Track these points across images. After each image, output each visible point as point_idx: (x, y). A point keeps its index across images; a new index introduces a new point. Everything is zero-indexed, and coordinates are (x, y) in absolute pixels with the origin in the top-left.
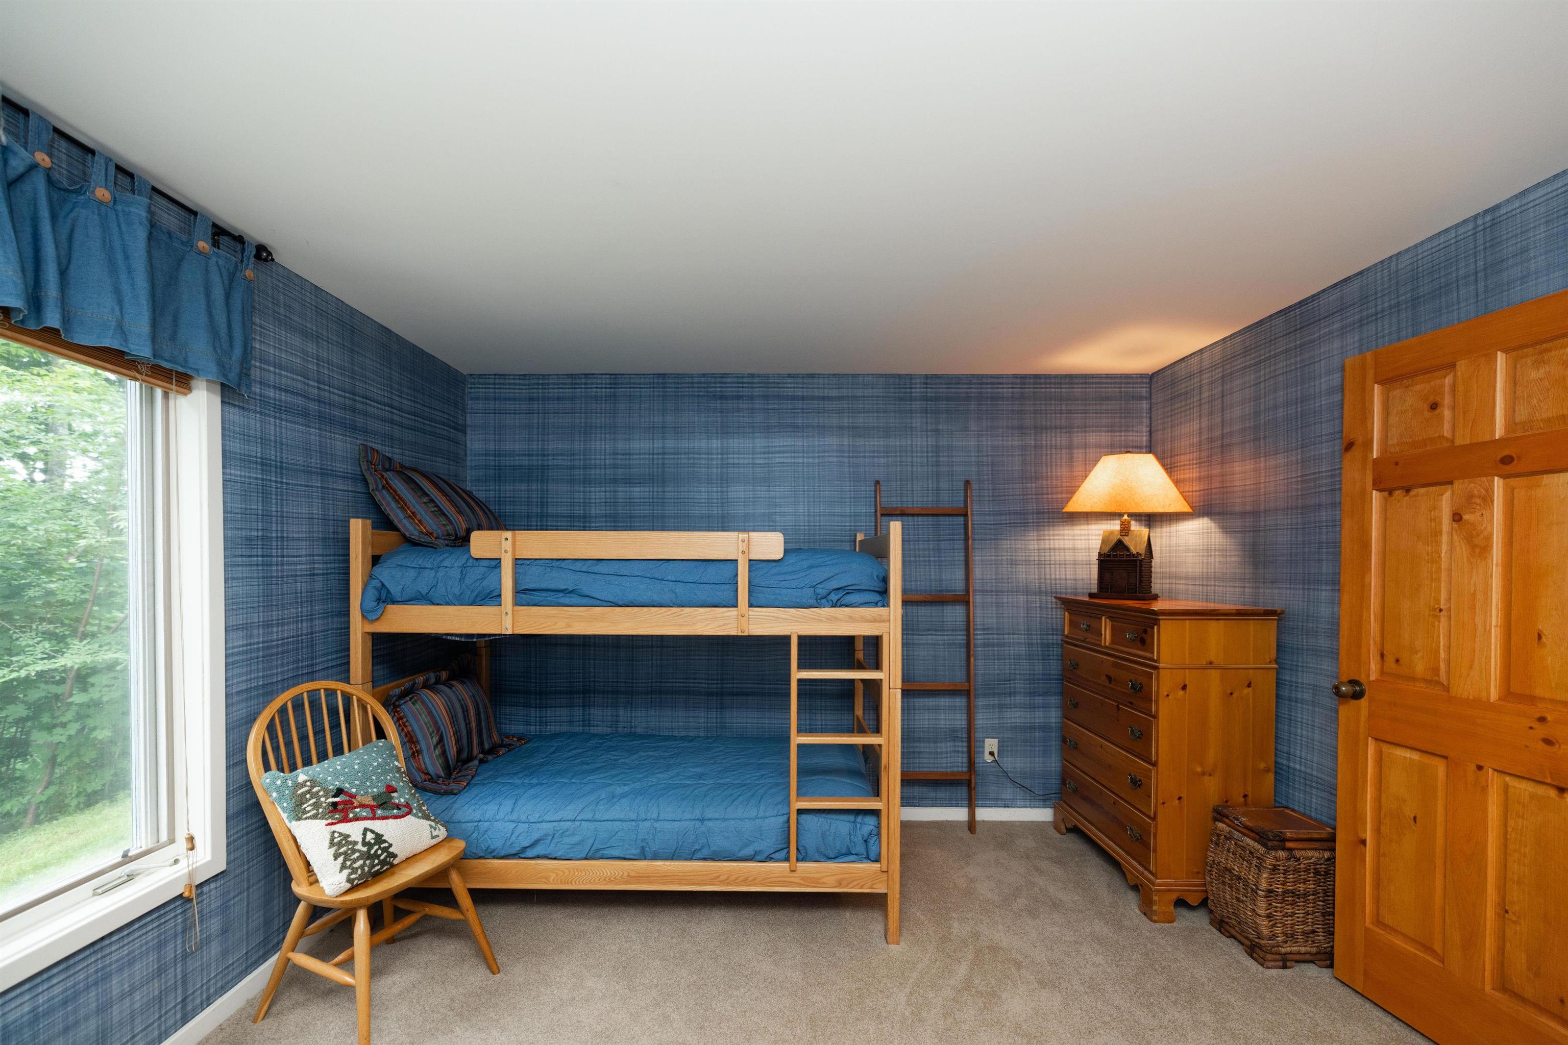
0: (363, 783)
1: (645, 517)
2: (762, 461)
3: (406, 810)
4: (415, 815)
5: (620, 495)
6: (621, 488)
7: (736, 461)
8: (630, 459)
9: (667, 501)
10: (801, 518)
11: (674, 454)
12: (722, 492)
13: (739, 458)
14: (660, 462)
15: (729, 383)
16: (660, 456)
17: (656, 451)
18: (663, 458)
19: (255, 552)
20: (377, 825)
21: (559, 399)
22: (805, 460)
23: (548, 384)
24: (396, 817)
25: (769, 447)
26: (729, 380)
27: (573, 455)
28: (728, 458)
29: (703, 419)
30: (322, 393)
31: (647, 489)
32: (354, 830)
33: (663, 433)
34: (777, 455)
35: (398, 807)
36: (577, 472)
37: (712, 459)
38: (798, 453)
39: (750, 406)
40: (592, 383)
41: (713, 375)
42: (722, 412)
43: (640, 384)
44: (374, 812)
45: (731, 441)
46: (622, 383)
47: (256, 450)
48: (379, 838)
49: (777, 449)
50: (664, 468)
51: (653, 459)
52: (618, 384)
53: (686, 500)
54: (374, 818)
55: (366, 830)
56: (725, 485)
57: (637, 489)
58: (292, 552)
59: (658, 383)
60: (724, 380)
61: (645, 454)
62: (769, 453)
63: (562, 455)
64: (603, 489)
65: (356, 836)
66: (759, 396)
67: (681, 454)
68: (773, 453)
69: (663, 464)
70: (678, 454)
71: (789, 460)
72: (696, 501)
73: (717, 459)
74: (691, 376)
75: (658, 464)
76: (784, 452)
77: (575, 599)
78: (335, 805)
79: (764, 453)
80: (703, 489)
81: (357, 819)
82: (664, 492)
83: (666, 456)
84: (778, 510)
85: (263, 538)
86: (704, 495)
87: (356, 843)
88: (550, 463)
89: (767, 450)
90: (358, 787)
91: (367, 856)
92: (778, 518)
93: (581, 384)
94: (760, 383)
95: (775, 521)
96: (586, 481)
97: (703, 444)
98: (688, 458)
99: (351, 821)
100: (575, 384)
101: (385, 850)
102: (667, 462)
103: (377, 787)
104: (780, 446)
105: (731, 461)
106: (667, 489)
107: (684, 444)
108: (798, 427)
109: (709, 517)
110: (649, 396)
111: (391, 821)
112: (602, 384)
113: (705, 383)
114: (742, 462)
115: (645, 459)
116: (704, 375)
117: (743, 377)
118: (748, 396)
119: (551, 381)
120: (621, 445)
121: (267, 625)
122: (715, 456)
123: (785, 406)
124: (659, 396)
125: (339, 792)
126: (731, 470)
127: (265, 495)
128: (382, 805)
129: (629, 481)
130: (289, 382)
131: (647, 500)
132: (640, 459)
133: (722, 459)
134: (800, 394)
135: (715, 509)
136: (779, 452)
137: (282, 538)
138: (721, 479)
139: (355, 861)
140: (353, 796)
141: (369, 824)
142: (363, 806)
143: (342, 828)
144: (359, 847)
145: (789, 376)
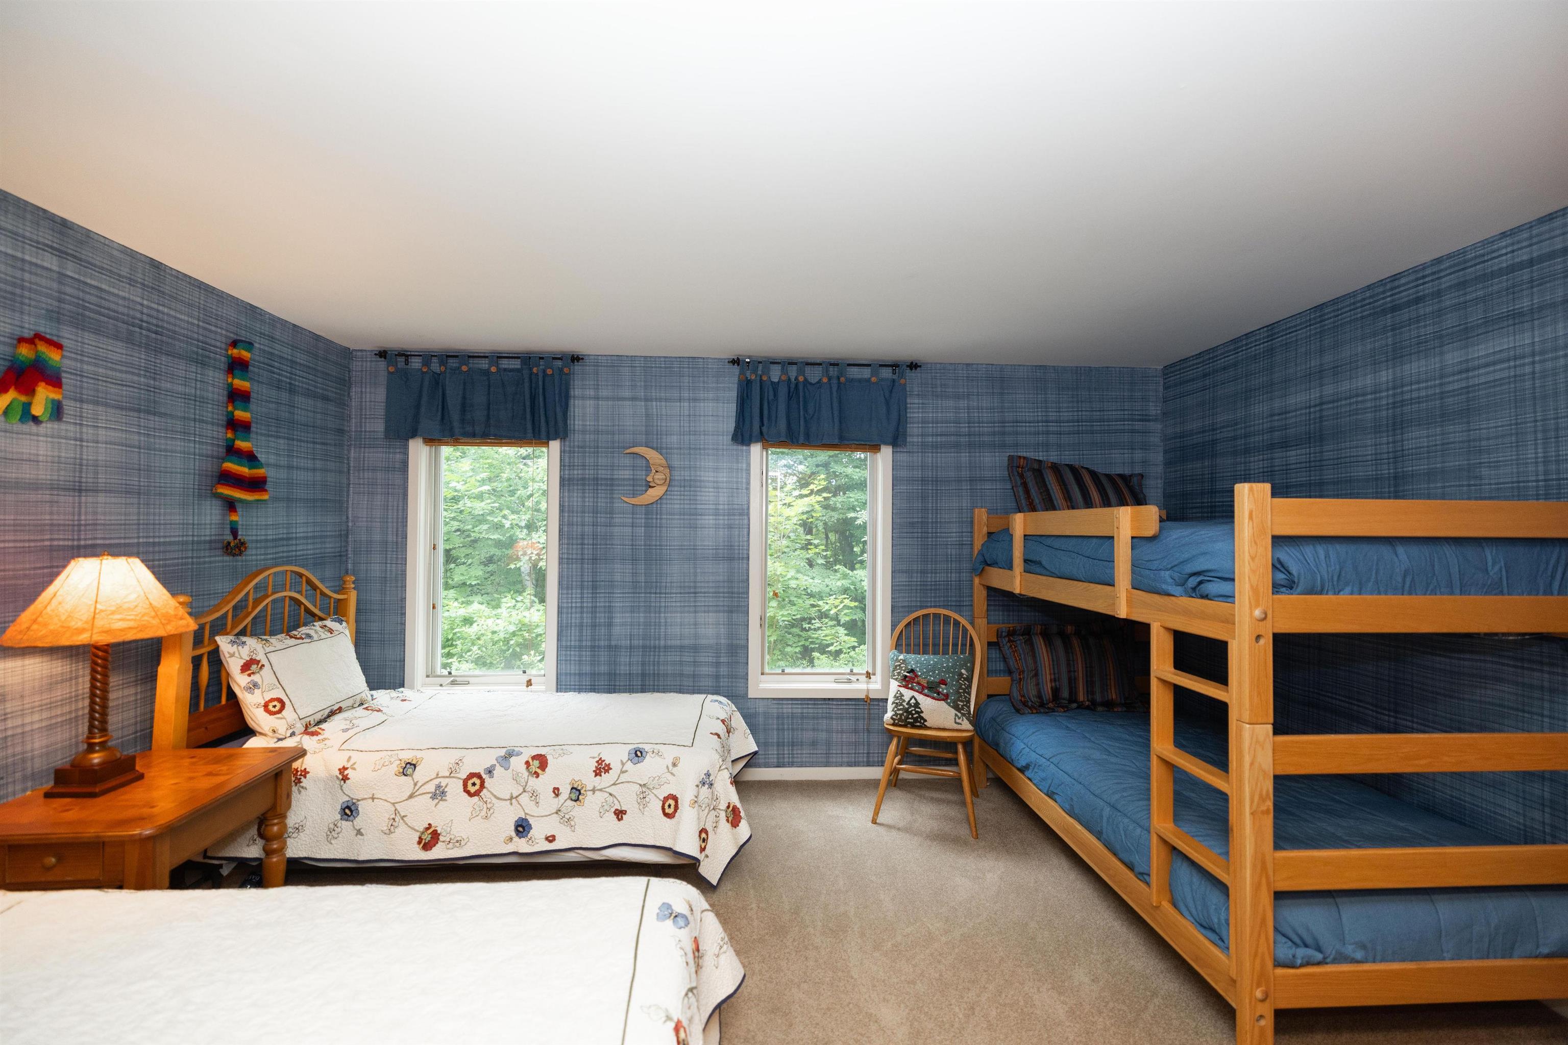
0: (928, 672)
1: (1301, 485)
2: (1456, 386)
3: (943, 697)
4: (949, 704)
5: (1277, 462)
6: (1278, 454)
7: (1415, 395)
8: (1286, 419)
9: (1324, 463)
10: (1531, 468)
11: (1333, 402)
12: (1394, 442)
13: (1419, 389)
14: (1318, 415)
15: (1404, 285)
16: (1318, 408)
17: (1312, 403)
18: (1321, 410)
19: (915, 530)
20: (921, 698)
21: (1224, 368)
22: (1538, 367)
23: (1217, 356)
24: (933, 698)
25: (1467, 361)
26: (1403, 281)
27: (1236, 424)
28: (1402, 393)
29: (1369, 347)
30: (972, 429)
31: (1303, 451)
32: (907, 694)
33: (1321, 378)
34: (1482, 371)
35: (939, 693)
36: (1239, 442)
37: (1381, 398)
38: (1524, 357)
39: (1436, 307)
40: (1251, 343)
41: (1382, 282)
42: (1393, 330)
43: (1295, 326)
44: (923, 689)
45: (1407, 367)
46: (1278, 333)
47: (918, 474)
48: (917, 704)
49: (1482, 361)
50: (1321, 422)
51: (1310, 413)
52: (1275, 334)
53: (1348, 460)
54: (920, 693)
55: (913, 697)
56: (1398, 432)
57: (1293, 453)
58: (943, 530)
59: (1315, 318)
60: (1396, 283)
61: (1301, 409)
62: (1467, 370)
63: (1228, 426)
64: (1261, 457)
65: (907, 698)
66: (1450, 287)
67: (1341, 400)
68: (1474, 369)
69: (1321, 417)
70: (1337, 401)
71: (1505, 374)
72: (1360, 459)
73: (1388, 396)
74: (1353, 294)
75: (1315, 419)
76: (1494, 363)
77: (1038, 570)
78: (906, 676)
79: (1460, 372)
80: (1369, 442)
81: (912, 689)
82: (1321, 452)
83: (1325, 407)
84: (1485, 458)
85: (922, 522)
86: (1370, 451)
87: (904, 701)
88: (1218, 436)
89: (1464, 366)
90: (923, 673)
91: (906, 710)
92: (1485, 472)
93: (1242, 346)
94: (1450, 267)
95: (1481, 478)
96: (1247, 451)
97: (1369, 380)
98: (1350, 404)
99: (908, 688)
100: (1238, 348)
101: (917, 712)
102: (1325, 413)
103: (935, 677)
104: (1487, 355)
105: (1407, 396)
106: (1326, 448)
107: (1345, 386)
108: (1521, 314)
109: (1377, 479)
110: (1306, 338)
111: (929, 699)
112: (1260, 339)
113: (1371, 297)
114: (1423, 393)
115: (1301, 414)
116: (1369, 287)
117: (1424, 269)
118: (1433, 294)
119: (1219, 352)
120: (1277, 404)
121: (923, 572)
122: (1384, 394)
123: (1495, 288)
124: (1316, 333)
125: (912, 671)
126: (1407, 409)
127: (924, 498)
128: (930, 688)
129: (1285, 445)
130: (944, 429)
131: (1304, 465)
132: (1296, 416)
133: (1394, 395)
134: (1525, 258)
135: (1386, 467)
136: (1487, 365)
137: (936, 522)
138: (1394, 424)
139: (899, 710)
140: (917, 676)
141: (916, 694)
142: (918, 683)
143: (903, 690)
144: (905, 704)
145: (1504, 235)
